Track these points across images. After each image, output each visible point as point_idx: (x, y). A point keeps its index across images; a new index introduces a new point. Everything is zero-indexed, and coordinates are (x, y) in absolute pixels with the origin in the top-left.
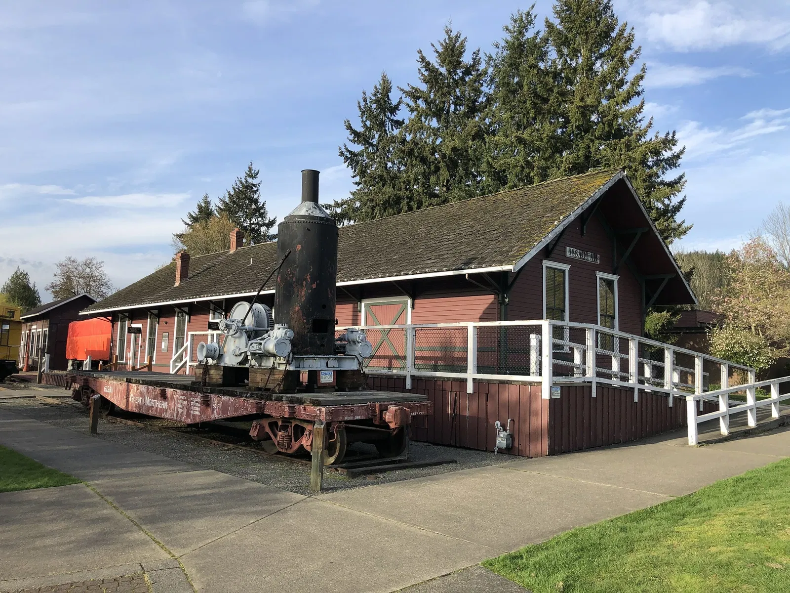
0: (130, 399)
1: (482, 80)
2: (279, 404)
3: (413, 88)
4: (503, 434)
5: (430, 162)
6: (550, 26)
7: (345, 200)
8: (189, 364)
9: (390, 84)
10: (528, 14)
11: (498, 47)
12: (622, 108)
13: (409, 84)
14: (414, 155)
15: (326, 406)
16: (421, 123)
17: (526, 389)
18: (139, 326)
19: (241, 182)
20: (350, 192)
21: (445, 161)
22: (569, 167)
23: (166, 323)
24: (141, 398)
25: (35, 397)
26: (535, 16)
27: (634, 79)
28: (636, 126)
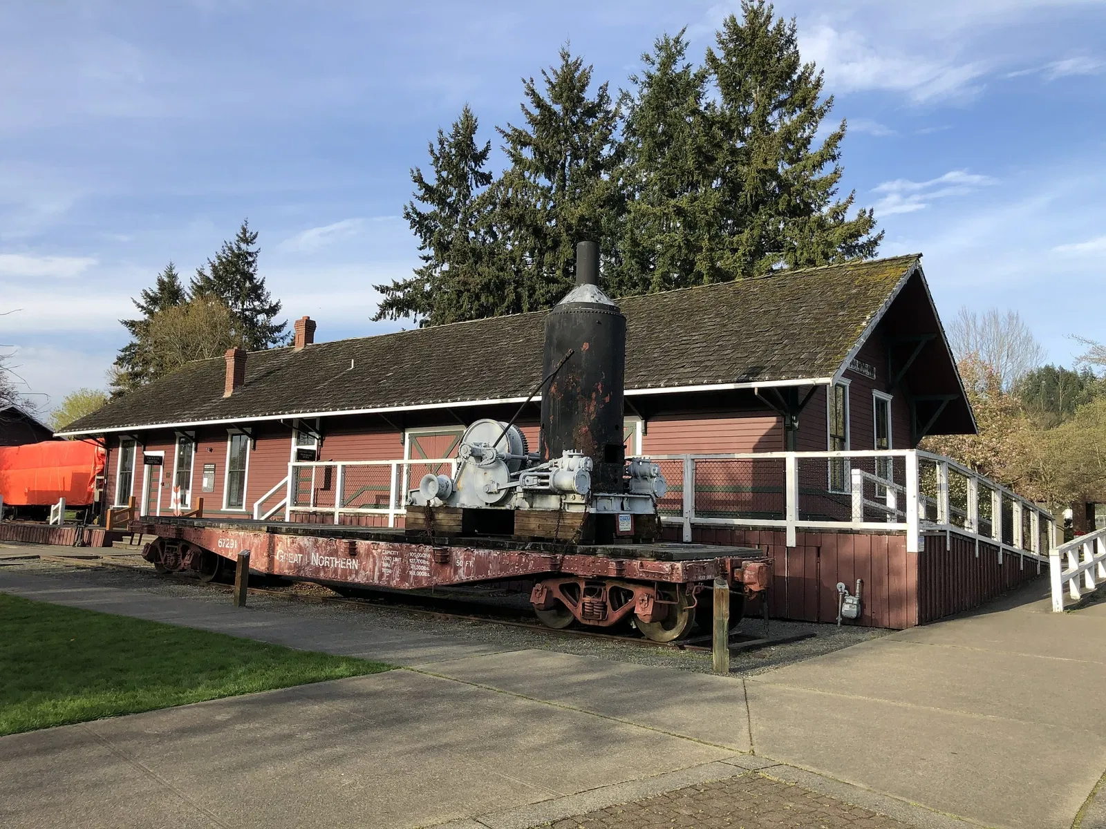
0: (277, 557)
1: (611, 126)
2: (592, 558)
3: (515, 130)
4: (849, 600)
5: (546, 235)
6: (712, 59)
7: (408, 280)
8: (289, 508)
9: (476, 122)
10: (677, 41)
11: (637, 83)
12: (812, 175)
13: (509, 125)
14: (525, 223)
15: (683, 561)
16: (524, 179)
17: (881, 541)
18: (161, 453)
19: (231, 249)
20: (414, 270)
21: (570, 234)
22: (751, 250)
23: (211, 450)
24: (300, 555)
25: (38, 557)
26: (687, 44)
27: (830, 138)
28: (828, 200)
